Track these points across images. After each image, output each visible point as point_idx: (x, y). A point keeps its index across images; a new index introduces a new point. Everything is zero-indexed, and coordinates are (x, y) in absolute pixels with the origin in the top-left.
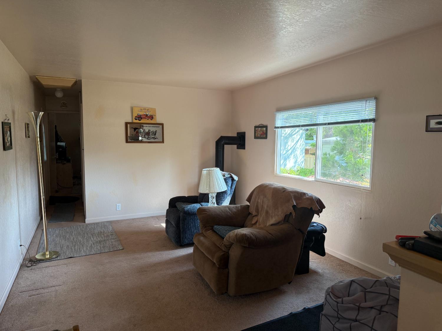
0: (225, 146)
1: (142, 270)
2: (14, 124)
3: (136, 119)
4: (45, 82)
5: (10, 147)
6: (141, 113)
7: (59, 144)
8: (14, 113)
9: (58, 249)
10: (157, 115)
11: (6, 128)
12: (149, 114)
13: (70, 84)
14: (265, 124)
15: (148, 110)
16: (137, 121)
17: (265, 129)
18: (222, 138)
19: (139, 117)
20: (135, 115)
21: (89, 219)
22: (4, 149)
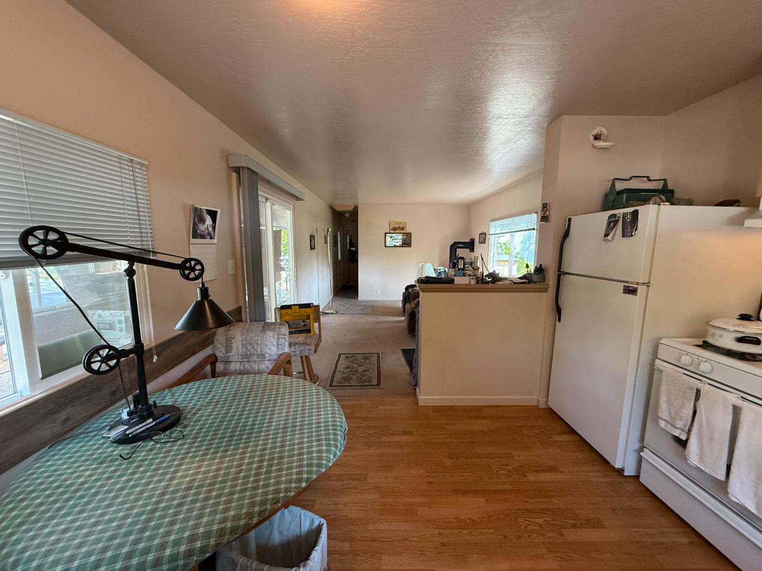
0: (458, 249)
1: (378, 323)
2: (317, 237)
3: (391, 230)
4: (338, 209)
5: (314, 248)
6: (395, 226)
7: (352, 249)
8: (317, 229)
9: (338, 310)
10: (407, 227)
11: (312, 238)
12: (401, 226)
13: (351, 209)
14: (485, 232)
15: (400, 223)
17: (484, 236)
18: (455, 243)
20: (392, 227)
21: (360, 298)
22: (311, 249)
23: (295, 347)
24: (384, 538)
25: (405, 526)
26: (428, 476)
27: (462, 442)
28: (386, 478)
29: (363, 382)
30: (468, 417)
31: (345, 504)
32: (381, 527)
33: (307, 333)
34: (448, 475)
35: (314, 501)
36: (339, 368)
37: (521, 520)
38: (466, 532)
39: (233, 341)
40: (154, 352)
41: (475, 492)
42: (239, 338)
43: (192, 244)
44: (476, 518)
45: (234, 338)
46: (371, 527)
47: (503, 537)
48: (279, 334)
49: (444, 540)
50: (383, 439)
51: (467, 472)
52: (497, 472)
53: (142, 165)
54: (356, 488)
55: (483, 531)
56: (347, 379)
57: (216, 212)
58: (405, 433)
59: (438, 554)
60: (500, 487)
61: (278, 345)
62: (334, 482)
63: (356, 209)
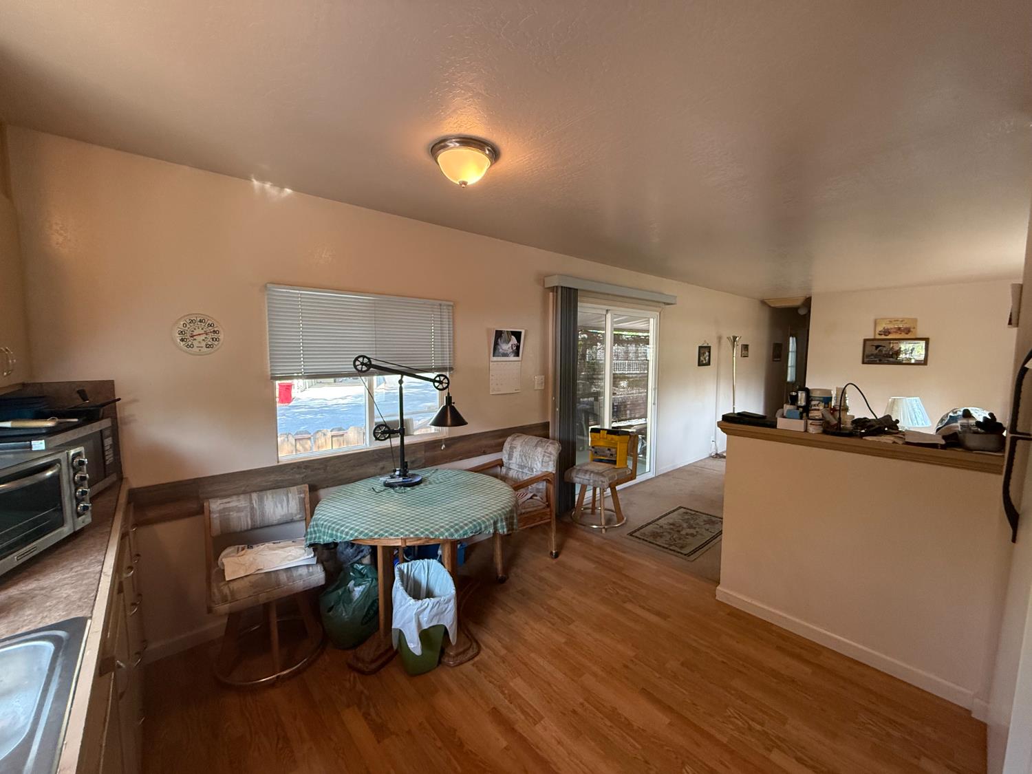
3: (880, 334)
6: (890, 326)
8: (720, 339)
10: (918, 327)
12: (903, 326)
15: (902, 321)
16: (883, 337)
19: (887, 332)
23: (590, 475)
24: (535, 669)
25: (559, 675)
26: (632, 661)
27: (723, 662)
28: (588, 634)
29: (671, 545)
30: (777, 647)
31: (532, 629)
32: (541, 661)
33: (612, 464)
34: (658, 675)
35: (515, 611)
36: (661, 522)
37: (688, 769)
38: (609, 723)
39: (514, 450)
40: (443, 442)
41: (667, 709)
42: (519, 448)
43: (492, 362)
44: (635, 724)
45: (515, 448)
46: (532, 655)
47: (643, 760)
48: (545, 452)
49: (579, 710)
50: (629, 606)
51: (686, 690)
52: (730, 716)
53: (449, 305)
54: (553, 625)
55: (628, 737)
56: (655, 535)
57: (521, 332)
58: (659, 614)
59: (562, 713)
60: (707, 728)
61: (542, 462)
62: (542, 609)
63: (808, 302)
